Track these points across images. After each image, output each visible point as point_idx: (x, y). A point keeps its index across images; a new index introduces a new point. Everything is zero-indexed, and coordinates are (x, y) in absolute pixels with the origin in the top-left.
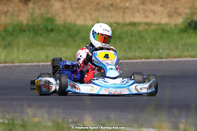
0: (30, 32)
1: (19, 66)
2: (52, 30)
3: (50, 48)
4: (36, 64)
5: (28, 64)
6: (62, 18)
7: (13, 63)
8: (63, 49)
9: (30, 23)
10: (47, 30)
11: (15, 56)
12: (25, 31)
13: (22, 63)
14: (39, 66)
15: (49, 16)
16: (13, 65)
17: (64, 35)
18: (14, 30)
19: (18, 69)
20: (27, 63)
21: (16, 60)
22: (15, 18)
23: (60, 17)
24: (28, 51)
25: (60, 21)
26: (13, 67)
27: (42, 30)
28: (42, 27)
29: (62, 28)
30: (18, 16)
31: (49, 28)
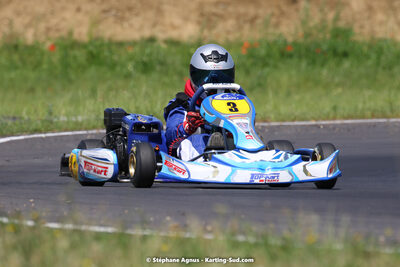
0: (300, 57)
1: (278, 127)
2: (345, 55)
3: (340, 90)
4: (313, 123)
5: (296, 123)
6: (366, 30)
7: (265, 121)
8: (367, 93)
9: (301, 40)
10: (335, 53)
11: (269, 107)
12: (291, 56)
13: (284, 121)
14: (318, 126)
15: (342, 24)
16: (266, 124)
17: (370, 62)
18: (269, 55)
19: (276, 133)
20: (293, 120)
21: (272, 116)
22: (271, 30)
23: (362, 27)
24: (297, 97)
25: (361, 35)
26: (267, 130)
27: (324, 53)
28: (325, 47)
29: (365, 49)
30: (277, 25)
31: (341, 49)
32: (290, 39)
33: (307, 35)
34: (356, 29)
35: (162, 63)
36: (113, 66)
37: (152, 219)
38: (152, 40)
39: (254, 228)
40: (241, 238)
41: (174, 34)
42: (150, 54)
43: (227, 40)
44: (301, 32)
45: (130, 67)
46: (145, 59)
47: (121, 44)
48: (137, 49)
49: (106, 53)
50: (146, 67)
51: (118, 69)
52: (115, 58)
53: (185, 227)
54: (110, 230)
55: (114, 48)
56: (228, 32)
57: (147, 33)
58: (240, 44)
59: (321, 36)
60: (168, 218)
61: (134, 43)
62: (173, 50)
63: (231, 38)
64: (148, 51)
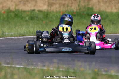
32: (75, 10)
33: (80, 9)
34: (94, 8)
35: (37, 17)
36: (22, 18)
37: (34, 63)
38: (34, 10)
39: (65, 67)
40: (61, 69)
41: (40, 9)
42: (33, 14)
43: (56, 11)
44: (78, 8)
45: (27, 18)
46: (32, 16)
47: (24, 11)
48: (29, 13)
49: (20, 14)
50: (32, 18)
51: (24, 19)
52: (23, 16)
53: (44, 66)
54: (22, 67)
55: (22, 13)
56: (57, 8)
57: (32, 8)
58: (60, 12)
59: (84, 10)
60: (39, 63)
61: (29, 11)
62: (40, 13)
63: (58, 10)
64: (33, 13)
